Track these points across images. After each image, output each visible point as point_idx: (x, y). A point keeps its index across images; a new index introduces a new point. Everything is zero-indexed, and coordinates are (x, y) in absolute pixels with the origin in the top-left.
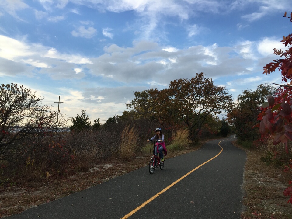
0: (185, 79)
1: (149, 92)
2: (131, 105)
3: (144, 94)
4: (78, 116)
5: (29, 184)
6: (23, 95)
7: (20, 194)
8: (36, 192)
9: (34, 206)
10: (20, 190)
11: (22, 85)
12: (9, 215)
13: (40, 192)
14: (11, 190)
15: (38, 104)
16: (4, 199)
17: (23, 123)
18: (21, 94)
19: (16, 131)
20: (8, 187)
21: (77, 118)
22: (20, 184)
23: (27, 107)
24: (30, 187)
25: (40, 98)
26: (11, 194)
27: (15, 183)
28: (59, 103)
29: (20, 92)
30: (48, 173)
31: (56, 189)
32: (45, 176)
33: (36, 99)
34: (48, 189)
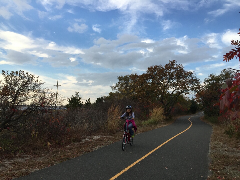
0: (160, 65)
1: (130, 76)
2: (115, 87)
3: (126, 78)
4: (73, 96)
5: (34, 152)
6: (29, 80)
7: (26, 160)
8: (40, 158)
9: (38, 169)
10: (27, 157)
11: (28, 72)
12: (18, 176)
13: (43, 158)
14: (19, 157)
15: (41, 87)
16: (14, 164)
17: (29, 102)
18: (27, 79)
19: (23, 109)
20: (17, 154)
21: (72, 98)
22: (27, 152)
23: (32, 90)
24: (34, 154)
25: (42, 82)
26: (19, 160)
27: (22, 151)
28: (57, 86)
29: (26, 78)
30: (49, 143)
31: (55, 156)
32: (47, 145)
33: (38, 83)
34: (49, 156)
